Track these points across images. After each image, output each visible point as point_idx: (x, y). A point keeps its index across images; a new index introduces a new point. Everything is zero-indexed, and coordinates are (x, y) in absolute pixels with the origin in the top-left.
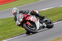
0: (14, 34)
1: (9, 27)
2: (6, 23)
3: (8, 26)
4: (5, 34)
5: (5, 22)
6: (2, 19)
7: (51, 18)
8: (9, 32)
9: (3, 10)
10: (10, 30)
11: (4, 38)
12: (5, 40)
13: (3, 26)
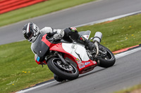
0: (41, 76)
1: (30, 62)
2: (23, 52)
3: (29, 58)
4: (22, 77)
5: (20, 51)
6: (13, 43)
7: (126, 39)
8: (31, 73)
9: (16, 22)
10: (34, 68)
11: (19, 87)
12: (22, 91)
13: (16, 59)
